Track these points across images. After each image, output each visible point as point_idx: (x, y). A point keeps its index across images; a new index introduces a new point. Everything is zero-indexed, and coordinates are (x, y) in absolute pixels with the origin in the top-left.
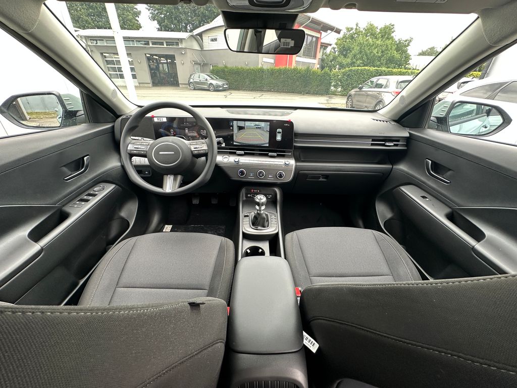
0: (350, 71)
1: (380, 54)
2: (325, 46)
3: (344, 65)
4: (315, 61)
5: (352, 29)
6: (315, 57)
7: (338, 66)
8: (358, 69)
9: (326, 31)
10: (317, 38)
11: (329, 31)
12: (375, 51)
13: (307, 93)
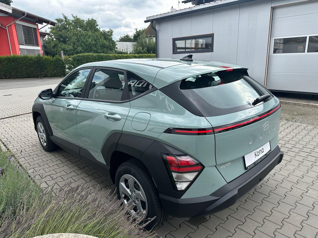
0: (79, 56)
1: (94, 42)
2: (43, 35)
3: (67, 50)
4: (39, 48)
5: (62, 21)
6: (37, 45)
7: (62, 51)
8: (84, 55)
9: (41, 23)
10: (35, 29)
11: (44, 24)
12: (90, 40)
13: (45, 77)
